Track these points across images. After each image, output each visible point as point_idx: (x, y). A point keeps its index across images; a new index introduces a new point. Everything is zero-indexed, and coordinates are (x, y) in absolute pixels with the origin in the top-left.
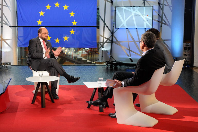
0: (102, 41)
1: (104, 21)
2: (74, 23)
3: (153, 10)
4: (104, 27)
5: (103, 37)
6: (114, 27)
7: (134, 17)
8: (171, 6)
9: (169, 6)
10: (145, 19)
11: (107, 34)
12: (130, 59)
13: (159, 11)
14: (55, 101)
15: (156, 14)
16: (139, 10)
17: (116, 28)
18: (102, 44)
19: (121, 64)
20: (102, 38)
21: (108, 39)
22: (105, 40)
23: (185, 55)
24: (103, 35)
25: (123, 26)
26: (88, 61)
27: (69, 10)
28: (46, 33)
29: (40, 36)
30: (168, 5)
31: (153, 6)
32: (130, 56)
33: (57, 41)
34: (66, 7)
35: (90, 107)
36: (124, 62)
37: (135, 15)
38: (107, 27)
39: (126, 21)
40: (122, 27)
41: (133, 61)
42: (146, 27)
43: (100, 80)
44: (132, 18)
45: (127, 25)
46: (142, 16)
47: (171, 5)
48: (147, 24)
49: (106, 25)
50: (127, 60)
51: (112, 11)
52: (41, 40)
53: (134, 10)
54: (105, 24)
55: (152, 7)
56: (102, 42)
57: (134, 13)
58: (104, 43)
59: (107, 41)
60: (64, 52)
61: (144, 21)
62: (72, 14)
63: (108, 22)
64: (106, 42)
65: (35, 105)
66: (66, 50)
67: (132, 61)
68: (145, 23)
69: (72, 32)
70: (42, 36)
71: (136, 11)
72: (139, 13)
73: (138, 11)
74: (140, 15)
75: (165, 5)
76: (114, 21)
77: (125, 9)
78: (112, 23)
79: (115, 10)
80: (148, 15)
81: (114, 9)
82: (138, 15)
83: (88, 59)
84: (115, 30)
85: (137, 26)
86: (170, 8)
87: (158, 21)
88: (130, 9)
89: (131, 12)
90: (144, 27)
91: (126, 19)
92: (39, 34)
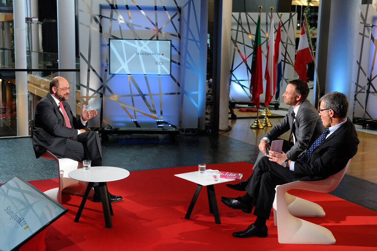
0: (85, 95)
1: (89, 63)
3: (172, 46)
4: (89, 71)
5: (88, 87)
6: (106, 71)
7: (140, 56)
8: (198, 42)
9: (196, 42)
10: (158, 60)
11: (94, 84)
13: (180, 48)
15: (175, 53)
16: (148, 45)
17: (110, 74)
18: (85, 99)
19: (116, 131)
20: (85, 89)
21: (96, 92)
22: (91, 93)
23: (207, 113)
24: (86, 85)
25: (123, 70)
28: (66, 88)
29: (55, 92)
30: (194, 40)
31: (171, 41)
32: (136, 119)
36: (121, 129)
37: (142, 54)
38: (94, 70)
39: (127, 62)
40: (120, 71)
41: (140, 127)
42: (161, 72)
44: (137, 58)
45: (130, 70)
46: (154, 56)
47: (198, 40)
48: (162, 68)
49: (92, 68)
50: (129, 124)
51: (102, 45)
52: (57, 101)
53: (141, 45)
54: (90, 66)
55: (169, 42)
56: (85, 97)
57: (142, 51)
58: (88, 98)
59: (94, 94)
61: (157, 63)
63: (95, 63)
64: (92, 96)
67: (138, 125)
68: (159, 66)
70: (59, 94)
71: (145, 48)
72: (149, 51)
73: (147, 47)
74: (150, 54)
75: (190, 39)
76: (107, 62)
77: (125, 44)
78: (102, 65)
79: (109, 45)
80: (163, 55)
81: (107, 43)
82: (147, 54)
84: (109, 76)
85: (146, 71)
86: (197, 45)
87: (179, 64)
88: (135, 44)
89: (136, 49)
90: (158, 72)
91: (127, 59)
92: (53, 90)
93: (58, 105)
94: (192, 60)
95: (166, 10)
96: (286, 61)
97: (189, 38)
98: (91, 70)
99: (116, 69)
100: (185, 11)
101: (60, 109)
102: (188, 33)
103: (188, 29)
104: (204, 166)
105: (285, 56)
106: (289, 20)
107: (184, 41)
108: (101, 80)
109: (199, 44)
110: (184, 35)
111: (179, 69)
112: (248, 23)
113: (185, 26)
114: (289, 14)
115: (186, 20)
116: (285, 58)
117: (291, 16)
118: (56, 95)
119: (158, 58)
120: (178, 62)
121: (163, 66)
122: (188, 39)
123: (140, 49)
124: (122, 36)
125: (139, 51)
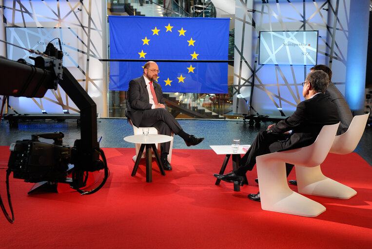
0: (238, 84)
1: (241, 54)
2: (195, 56)
3: (319, 37)
4: (241, 62)
5: (240, 77)
6: (256, 62)
7: (287, 47)
8: (347, 31)
9: (344, 31)
10: (304, 51)
11: (246, 73)
12: (281, 111)
13: (328, 38)
14: (166, 172)
15: (322, 43)
16: (295, 36)
17: (259, 64)
18: (237, 88)
19: (266, 119)
20: (238, 79)
21: (246, 81)
22: (242, 82)
23: (368, 107)
24: (239, 75)
25: (271, 60)
26: (214, 114)
27: (187, 37)
28: (155, 70)
30: (342, 30)
31: (318, 31)
32: (281, 107)
33: (168, 82)
34: (182, 32)
35: (220, 184)
36: (270, 117)
37: (289, 45)
38: (246, 62)
39: (275, 53)
40: (268, 62)
42: (307, 63)
43: (235, 143)
44: (284, 49)
45: (277, 60)
46: (301, 47)
47: (347, 29)
48: (307, 59)
49: (244, 59)
50: (275, 112)
51: (254, 38)
52: (147, 81)
53: (288, 36)
54: (242, 58)
55: (316, 32)
56: (237, 86)
57: (289, 42)
58: (240, 87)
59: (245, 83)
60: (177, 99)
61: (303, 54)
62: (191, 42)
63: (247, 55)
64: (244, 85)
65: (137, 177)
66: (181, 97)
67: (283, 114)
68: (305, 57)
69: (191, 69)
70: (149, 74)
71: (292, 39)
72: (296, 42)
73: (294, 38)
74: (297, 45)
75: (338, 29)
76: (257, 53)
77: (274, 36)
78: (253, 57)
79: (259, 37)
80: (309, 45)
81: (257, 35)
82: (295, 45)
83: (214, 111)
84: (258, 67)
85: (292, 61)
86: (345, 34)
87: (326, 54)
88: (283, 35)
89: (284, 40)
90: (303, 63)
91: (275, 51)
92: (145, 71)
95: (314, 1)
97: (337, 27)
98: (243, 61)
99: (264, 60)
102: (336, 22)
103: (337, 19)
107: (332, 31)
109: (347, 33)
110: (332, 25)
111: (326, 60)
113: (333, 15)
115: (335, 10)
119: (304, 49)
121: (309, 57)
122: (335, 29)
125: (286, 42)
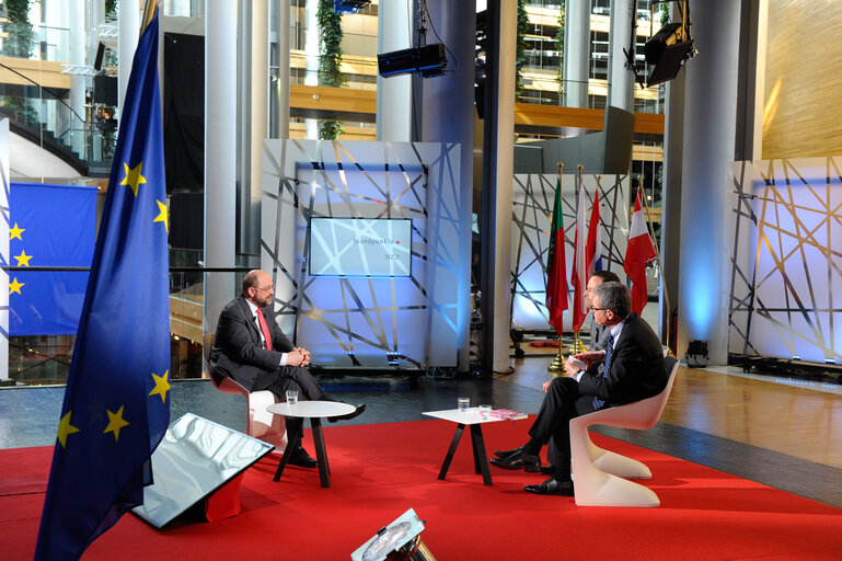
1: (275, 256)
3: (413, 229)
4: (275, 270)
6: (304, 270)
7: (361, 246)
8: (457, 221)
9: (453, 221)
10: (391, 253)
11: (283, 292)
12: (352, 356)
13: (426, 231)
15: (418, 239)
16: (373, 227)
17: (310, 275)
21: (286, 305)
22: (278, 307)
23: (472, 344)
25: (332, 268)
29: (252, 295)
30: (450, 219)
31: (411, 220)
32: (352, 350)
37: (364, 241)
38: (284, 270)
39: (338, 255)
40: (329, 269)
41: (358, 364)
42: (395, 272)
44: (355, 249)
45: (343, 268)
46: (383, 245)
48: (396, 265)
49: (280, 265)
50: (340, 359)
51: (297, 228)
52: (254, 308)
53: (361, 227)
54: (277, 263)
55: (409, 222)
57: (362, 236)
59: (283, 308)
61: (388, 257)
63: (286, 258)
64: (280, 312)
67: (355, 362)
68: (391, 262)
70: (258, 297)
71: (368, 231)
72: (375, 236)
73: (371, 230)
74: (377, 242)
75: (443, 218)
76: (305, 255)
77: (336, 225)
78: (297, 260)
79: (309, 227)
80: (398, 243)
81: (305, 224)
82: (373, 242)
84: (308, 279)
85: (371, 269)
86: (455, 226)
87: (425, 258)
88: (352, 225)
89: (354, 233)
90: (389, 271)
91: (339, 251)
92: (250, 292)
93: (255, 314)
94: (447, 254)
95: (403, 170)
96: (613, 257)
97: (442, 215)
98: (279, 269)
99: (319, 267)
100: (434, 171)
101: (257, 321)
102: (439, 207)
103: (440, 200)
104: (467, 401)
105: (610, 250)
106: (616, 187)
107: (433, 220)
108: (295, 284)
109: (458, 225)
110: (433, 210)
111: (425, 267)
112: (544, 192)
113: (435, 196)
114: (615, 176)
115: (437, 185)
116: (611, 253)
117: (618, 181)
118: (255, 300)
119: (389, 249)
120: (423, 254)
121: (398, 262)
122: (439, 217)
123: (359, 234)
124: (330, 213)
125: (358, 237)
